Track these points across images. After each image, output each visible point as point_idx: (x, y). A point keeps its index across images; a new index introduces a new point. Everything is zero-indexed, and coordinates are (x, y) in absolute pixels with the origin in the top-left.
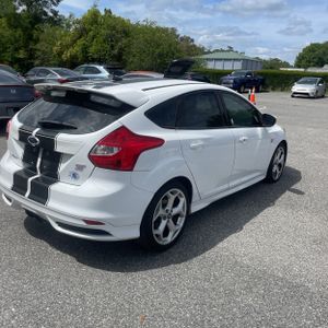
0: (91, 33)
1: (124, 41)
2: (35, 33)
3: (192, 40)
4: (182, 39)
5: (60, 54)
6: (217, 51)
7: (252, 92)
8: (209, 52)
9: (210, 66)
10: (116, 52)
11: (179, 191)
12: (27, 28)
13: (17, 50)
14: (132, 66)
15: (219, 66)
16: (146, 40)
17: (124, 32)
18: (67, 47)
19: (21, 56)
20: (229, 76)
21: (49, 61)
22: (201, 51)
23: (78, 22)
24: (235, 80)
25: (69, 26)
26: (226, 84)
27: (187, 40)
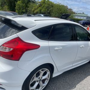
0: (43, 6)
1: (52, 8)
2: (28, 5)
3: (72, 10)
4: (69, 9)
5: (34, 11)
6: (79, 13)
7: (88, 26)
8: (77, 14)
9: (76, 17)
10: (49, 11)
11: (47, 69)
12: (26, 3)
13: (23, 9)
14: (53, 16)
15: (79, 18)
16: (58, 9)
17: (52, 6)
18: (36, 9)
19: (24, 11)
20: (81, 21)
21: (31, 13)
22: (74, 13)
23: (40, 2)
24: (83, 22)
25: (37, 4)
26: (80, 23)
27: (71, 9)
